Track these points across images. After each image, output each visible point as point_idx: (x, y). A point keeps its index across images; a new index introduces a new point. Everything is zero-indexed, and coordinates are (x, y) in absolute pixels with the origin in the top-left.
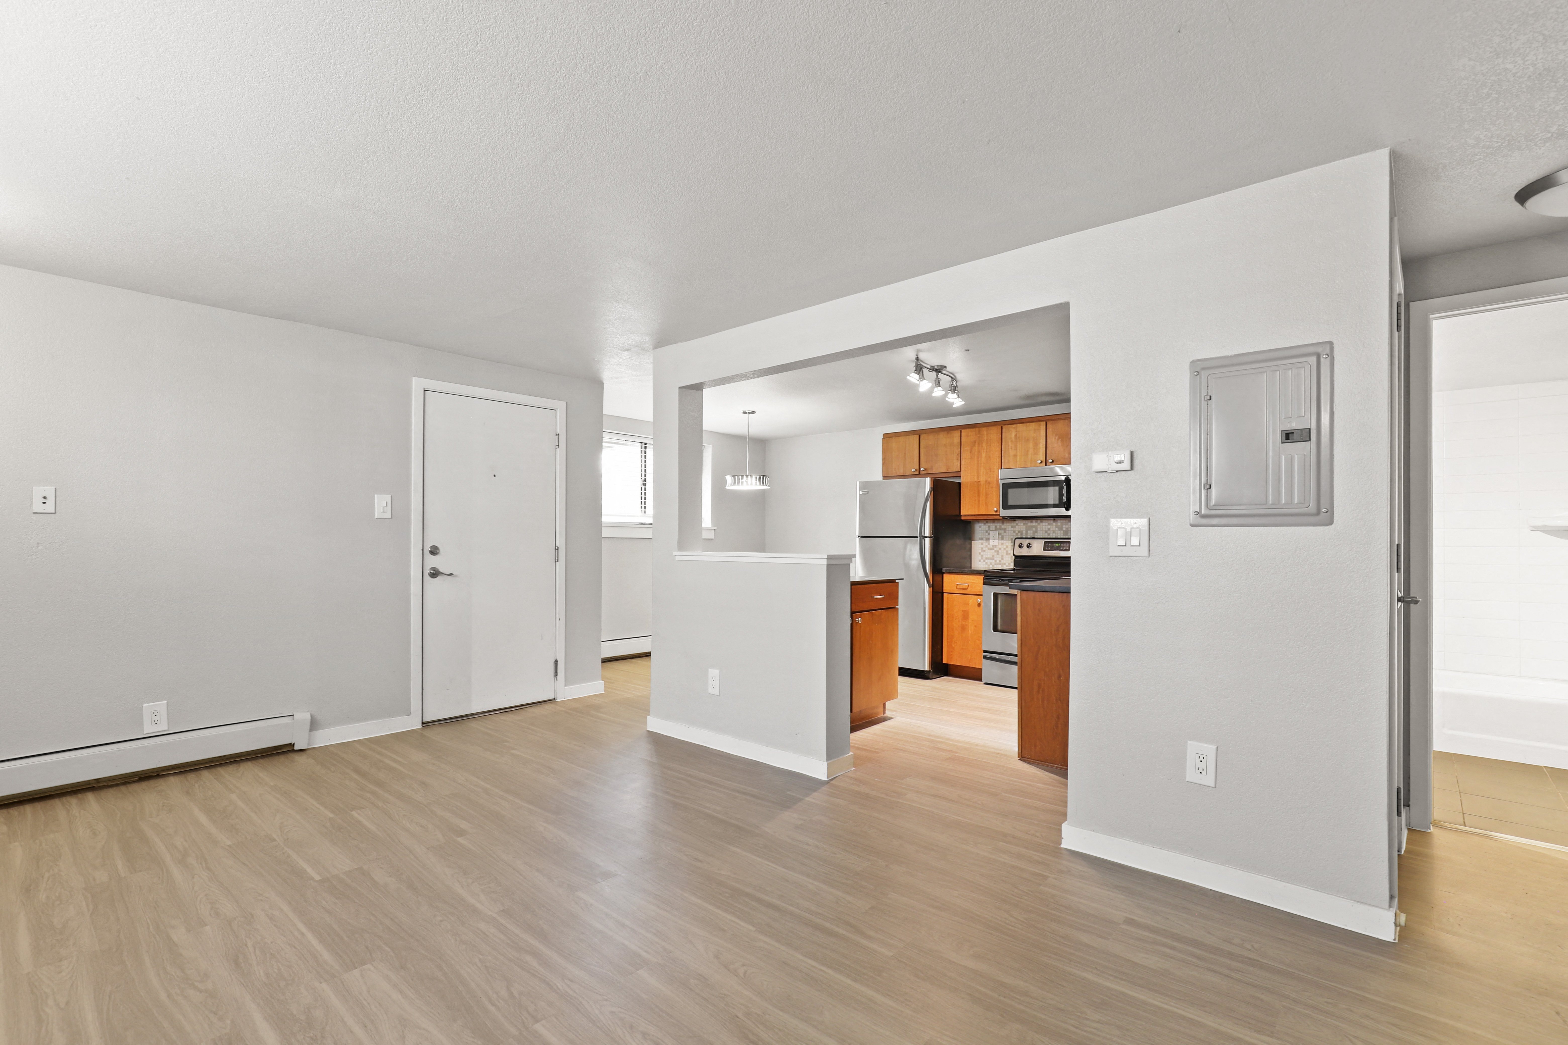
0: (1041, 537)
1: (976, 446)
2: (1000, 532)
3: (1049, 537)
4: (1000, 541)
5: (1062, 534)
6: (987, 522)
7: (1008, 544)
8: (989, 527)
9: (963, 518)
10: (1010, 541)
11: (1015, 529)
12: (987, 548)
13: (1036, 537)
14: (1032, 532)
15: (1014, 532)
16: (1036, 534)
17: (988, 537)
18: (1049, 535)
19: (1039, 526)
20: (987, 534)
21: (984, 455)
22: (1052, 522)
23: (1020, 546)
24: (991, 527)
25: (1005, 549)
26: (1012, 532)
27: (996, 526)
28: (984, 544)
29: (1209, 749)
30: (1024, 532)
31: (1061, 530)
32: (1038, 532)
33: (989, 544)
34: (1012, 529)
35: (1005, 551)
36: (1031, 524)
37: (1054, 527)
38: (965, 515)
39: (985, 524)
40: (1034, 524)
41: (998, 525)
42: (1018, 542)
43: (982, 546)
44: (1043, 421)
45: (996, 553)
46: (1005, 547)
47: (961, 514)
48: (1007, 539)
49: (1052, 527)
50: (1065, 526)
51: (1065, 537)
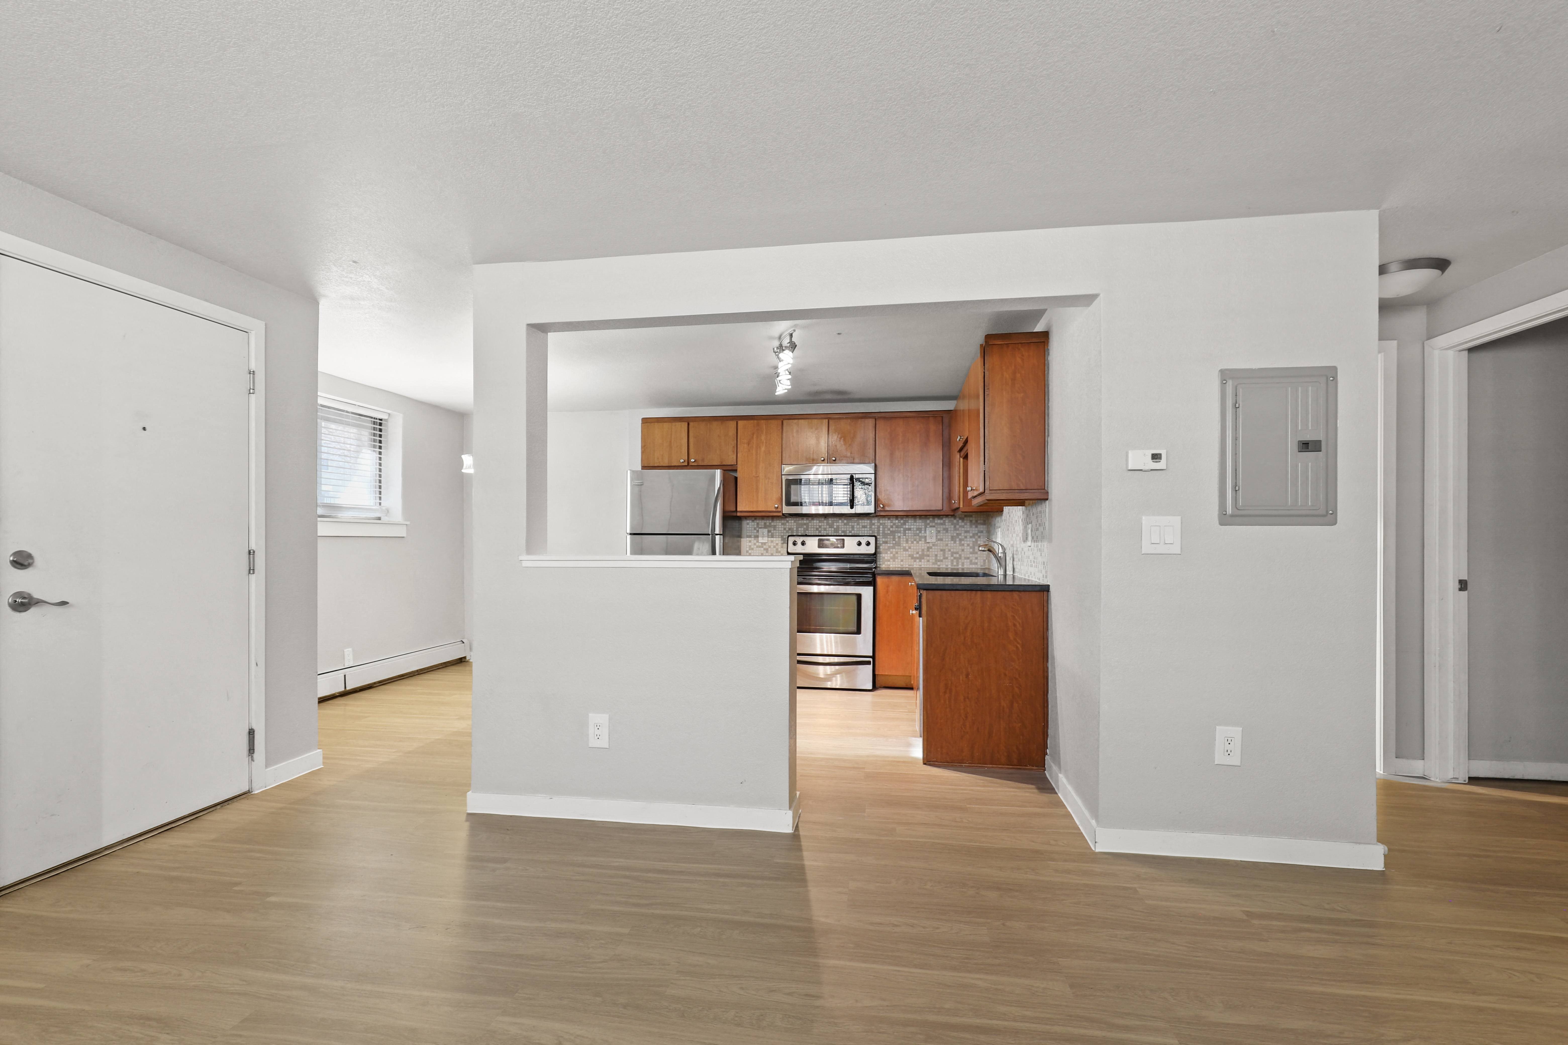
0: (812, 534)
1: (755, 439)
2: (770, 529)
3: (820, 534)
4: (770, 539)
5: (833, 532)
6: (755, 519)
7: (778, 541)
8: (758, 524)
9: (739, 514)
10: (780, 539)
11: (785, 527)
12: (755, 546)
13: (808, 534)
14: (802, 529)
15: (785, 529)
16: (807, 531)
17: (757, 534)
18: (820, 532)
19: (810, 524)
20: (755, 531)
21: (763, 449)
22: (823, 519)
23: (795, 544)
24: (760, 524)
25: (774, 547)
26: (783, 529)
27: (765, 523)
28: (752, 542)
29: (1236, 732)
30: (795, 529)
31: (831, 528)
32: (810, 529)
33: (758, 542)
34: (783, 526)
35: (775, 549)
36: (802, 522)
37: (825, 525)
38: (741, 512)
39: (753, 521)
40: (805, 522)
41: (768, 522)
42: (791, 539)
43: (750, 544)
44: (825, 418)
45: (765, 551)
46: (775, 544)
47: (738, 510)
48: (777, 536)
49: (823, 524)
50: (835, 524)
51: (838, 534)
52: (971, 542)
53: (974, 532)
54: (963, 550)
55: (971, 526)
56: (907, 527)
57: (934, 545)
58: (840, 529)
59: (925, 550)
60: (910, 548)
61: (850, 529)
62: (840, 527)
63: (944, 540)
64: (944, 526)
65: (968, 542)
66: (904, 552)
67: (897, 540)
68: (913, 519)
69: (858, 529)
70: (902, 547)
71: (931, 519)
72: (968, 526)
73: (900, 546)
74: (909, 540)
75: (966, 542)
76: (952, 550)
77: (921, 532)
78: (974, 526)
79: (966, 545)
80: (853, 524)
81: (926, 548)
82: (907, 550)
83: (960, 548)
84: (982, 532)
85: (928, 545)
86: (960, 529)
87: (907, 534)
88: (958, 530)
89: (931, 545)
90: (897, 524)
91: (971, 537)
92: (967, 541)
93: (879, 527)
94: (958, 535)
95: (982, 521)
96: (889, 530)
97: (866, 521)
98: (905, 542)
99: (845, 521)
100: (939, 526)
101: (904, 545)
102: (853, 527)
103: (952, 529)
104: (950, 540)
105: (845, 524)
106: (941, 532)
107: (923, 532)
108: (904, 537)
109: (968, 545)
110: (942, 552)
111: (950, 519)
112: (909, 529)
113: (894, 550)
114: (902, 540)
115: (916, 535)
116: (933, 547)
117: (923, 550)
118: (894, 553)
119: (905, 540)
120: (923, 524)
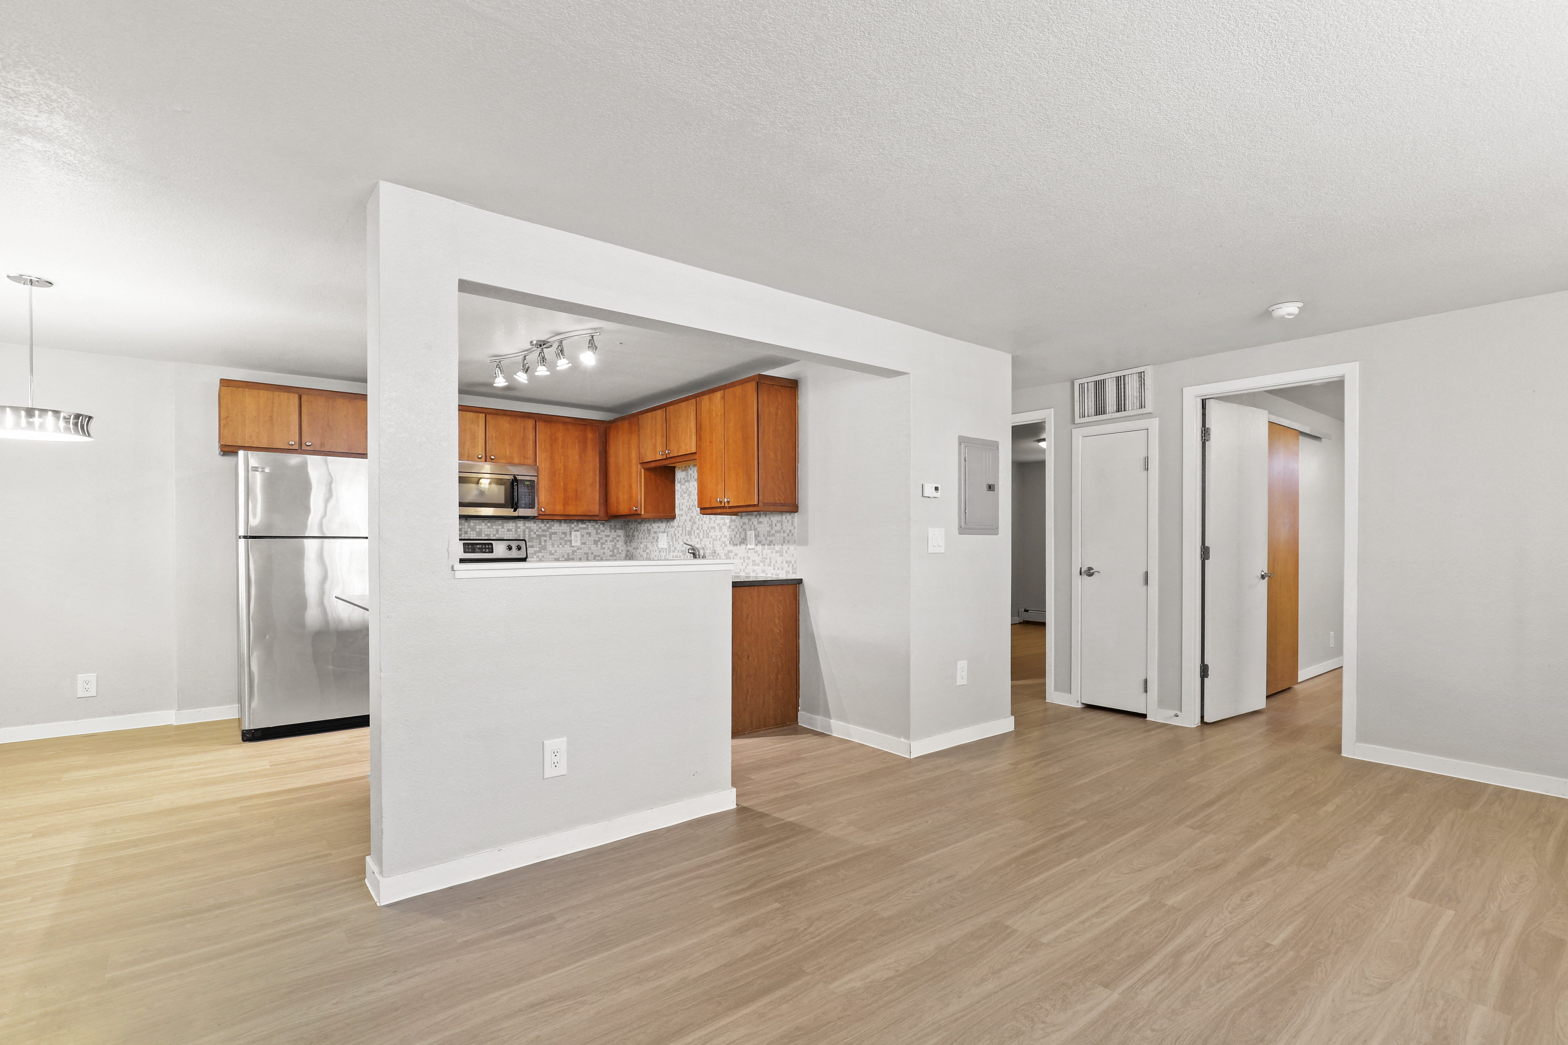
44: (482, 413)
50: (477, 527)
51: (480, 538)
52: (611, 546)
53: (613, 536)
54: (604, 553)
55: (611, 532)
56: (553, 531)
57: (578, 549)
58: (483, 533)
59: (571, 554)
60: (556, 552)
61: (495, 533)
62: (483, 530)
63: (587, 543)
64: (587, 531)
65: (609, 546)
66: (550, 556)
67: (543, 544)
68: (558, 523)
69: (503, 533)
70: (548, 552)
71: (575, 524)
72: (609, 531)
73: (546, 550)
74: (555, 543)
75: (606, 546)
76: (594, 554)
77: (566, 536)
78: (613, 531)
79: (606, 548)
80: (497, 527)
81: (571, 551)
82: (553, 554)
83: (602, 551)
84: (620, 536)
85: (573, 549)
86: (601, 533)
87: (553, 539)
88: (600, 534)
89: (576, 549)
90: (543, 528)
91: (611, 541)
92: (607, 545)
93: (524, 531)
94: (600, 538)
95: (620, 527)
96: (535, 533)
97: (511, 525)
98: (551, 546)
99: (489, 524)
100: (583, 531)
101: (550, 549)
102: (497, 531)
103: (595, 533)
104: (592, 543)
105: (489, 527)
106: (585, 536)
107: (568, 536)
108: (550, 541)
109: (609, 548)
110: (585, 556)
111: (592, 524)
112: (555, 533)
113: (540, 554)
114: (548, 544)
115: (561, 539)
116: (578, 551)
117: (568, 554)
118: (540, 557)
119: (550, 544)
120: (568, 528)
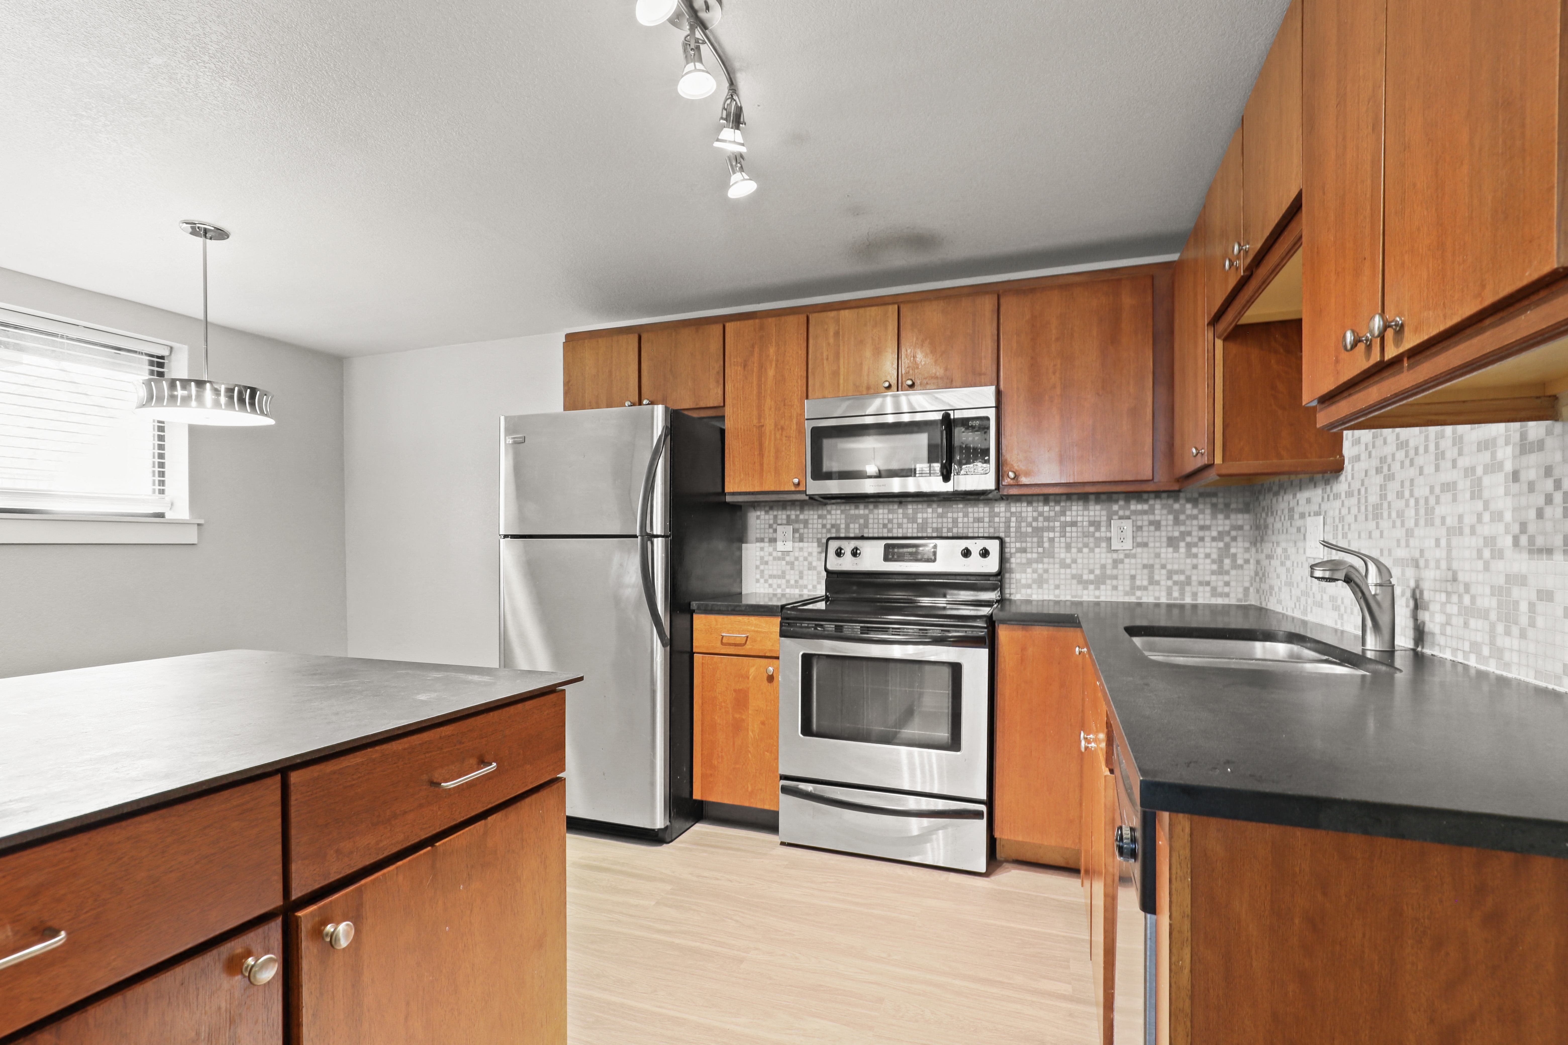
0: (876, 535)
1: (756, 355)
2: (797, 526)
3: (890, 535)
4: (797, 544)
5: (915, 531)
6: (771, 508)
7: (812, 548)
8: (775, 517)
9: (729, 499)
10: (815, 544)
11: (825, 522)
12: (771, 558)
13: (866, 535)
14: (857, 526)
15: (824, 526)
16: (866, 530)
17: (775, 535)
18: (890, 531)
19: (871, 516)
20: (771, 531)
21: (771, 373)
22: (896, 507)
23: (839, 553)
24: (779, 517)
25: (805, 559)
26: (820, 526)
27: (788, 517)
28: (766, 549)
30: (843, 526)
31: (913, 523)
32: (870, 526)
33: (775, 549)
34: (820, 521)
35: (806, 563)
36: (857, 512)
37: (901, 516)
38: (733, 494)
39: (767, 512)
40: (862, 512)
41: (793, 514)
42: (833, 545)
43: (762, 554)
44: (892, 306)
45: (788, 567)
46: (806, 554)
47: (727, 490)
48: (810, 540)
49: (895, 516)
50: (920, 515)
51: (925, 535)
52: (1215, 550)
53: (1220, 529)
54: (1195, 567)
55: (1214, 516)
56: (1068, 519)
57: (1127, 556)
58: (929, 525)
59: (1109, 567)
60: (1074, 561)
61: (950, 525)
62: (930, 521)
63: (1151, 545)
64: (1151, 517)
65: (1208, 550)
66: (1063, 571)
67: (1046, 545)
68: (1081, 503)
69: (966, 525)
70: (1057, 560)
71: (1121, 503)
72: (1208, 517)
73: (1053, 557)
74: (1073, 545)
75: (1201, 550)
76: (1169, 567)
77: (1098, 529)
78: (1220, 516)
79: (1201, 556)
80: (955, 515)
81: (1110, 561)
82: (1069, 566)
83: (1189, 561)
84: (1240, 528)
85: (1115, 556)
86: (1188, 522)
87: (1068, 535)
88: (1184, 524)
89: (1121, 556)
90: (1046, 514)
91: (1214, 539)
92: (1204, 547)
93: (1008, 522)
94: (1184, 535)
95: (1241, 506)
96: (1029, 525)
97: (981, 510)
98: (1063, 550)
99: (940, 510)
100: (1139, 517)
101: (1063, 556)
102: (955, 521)
103: (1171, 523)
104: (1165, 544)
105: (941, 516)
106: (1145, 529)
107: (1103, 529)
108: (1063, 539)
109: (1208, 556)
110: (1146, 571)
111: (1164, 502)
112: (1074, 524)
113: (1040, 566)
114: (1057, 545)
115: (1086, 535)
116: (1127, 561)
117: (1103, 567)
118: (1040, 571)
119: (1063, 545)
120: (1104, 513)
